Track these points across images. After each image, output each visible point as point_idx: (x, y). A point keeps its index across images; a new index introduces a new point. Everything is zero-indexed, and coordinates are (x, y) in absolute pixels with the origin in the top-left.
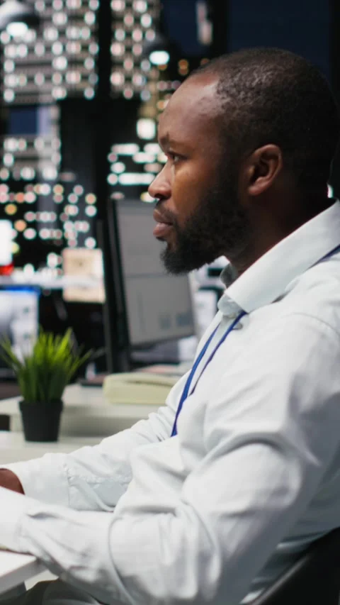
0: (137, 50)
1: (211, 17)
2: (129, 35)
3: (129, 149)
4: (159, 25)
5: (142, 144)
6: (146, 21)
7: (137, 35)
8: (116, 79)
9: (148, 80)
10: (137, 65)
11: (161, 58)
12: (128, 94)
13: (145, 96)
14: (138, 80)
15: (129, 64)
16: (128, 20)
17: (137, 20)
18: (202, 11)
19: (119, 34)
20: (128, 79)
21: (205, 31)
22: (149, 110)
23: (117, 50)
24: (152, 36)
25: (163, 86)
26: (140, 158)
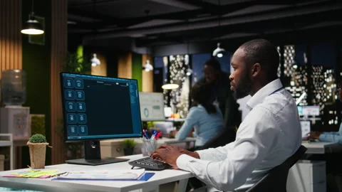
0: (290, 65)
1: (307, 56)
2: (288, 62)
3: (289, 88)
4: (295, 59)
5: (292, 87)
6: (292, 58)
7: (290, 62)
8: (285, 72)
9: (292, 72)
10: (290, 68)
11: (295, 67)
12: (288, 75)
13: (292, 76)
14: (290, 72)
15: (288, 69)
16: (288, 58)
17: (290, 58)
18: (305, 55)
19: (286, 62)
20: (288, 72)
21: (306, 60)
22: (293, 79)
23: (285, 65)
24: (293, 62)
25: (296, 73)
26: (291, 90)
